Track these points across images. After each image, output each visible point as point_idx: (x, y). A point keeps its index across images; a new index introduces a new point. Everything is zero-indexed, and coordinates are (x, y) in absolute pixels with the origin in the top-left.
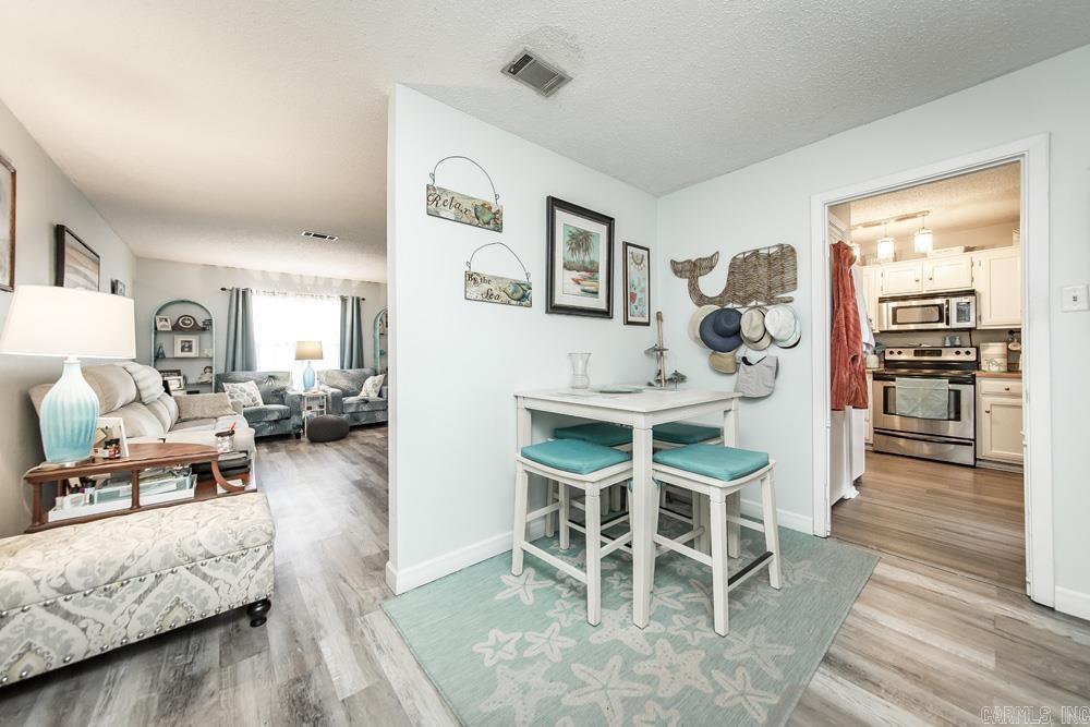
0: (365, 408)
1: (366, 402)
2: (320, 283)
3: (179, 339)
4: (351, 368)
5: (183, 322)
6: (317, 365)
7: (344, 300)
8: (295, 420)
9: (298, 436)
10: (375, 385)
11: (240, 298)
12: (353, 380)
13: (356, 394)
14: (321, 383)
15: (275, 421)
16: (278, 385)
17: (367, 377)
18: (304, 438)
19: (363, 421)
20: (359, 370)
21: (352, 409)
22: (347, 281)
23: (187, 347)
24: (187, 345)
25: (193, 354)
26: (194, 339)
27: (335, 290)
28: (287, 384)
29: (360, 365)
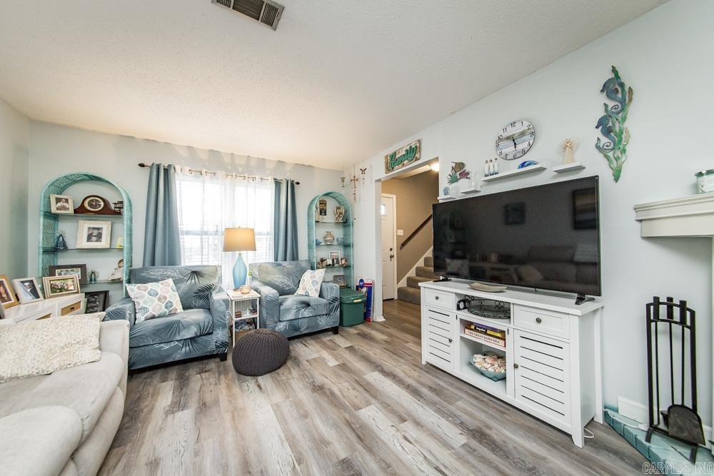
0: (306, 313)
1: (307, 305)
2: (253, 164)
3: (85, 225)
4: (285, 260)
5: (90, 205)
6: (249, 257)
7: (278, 183)
8: (220, 335)
9: (223, 357)
10: (314, 282)
11: (161, 177)
12: (289, 274)
13: (292, 292)
14: (254, 278)
15: (191, 339)
16: (203, 283)
17: (303, 271)
18: (230, 360)
19: (304, 331)
20: (294, 262)
21: (291, 316)
22: (281, 163)
23: (95, 235)
24: (95, 232)
25: (104, 243)
26: (105, 225)
27: (268, 172)
28: (214, 281)
29: (295, 257)
